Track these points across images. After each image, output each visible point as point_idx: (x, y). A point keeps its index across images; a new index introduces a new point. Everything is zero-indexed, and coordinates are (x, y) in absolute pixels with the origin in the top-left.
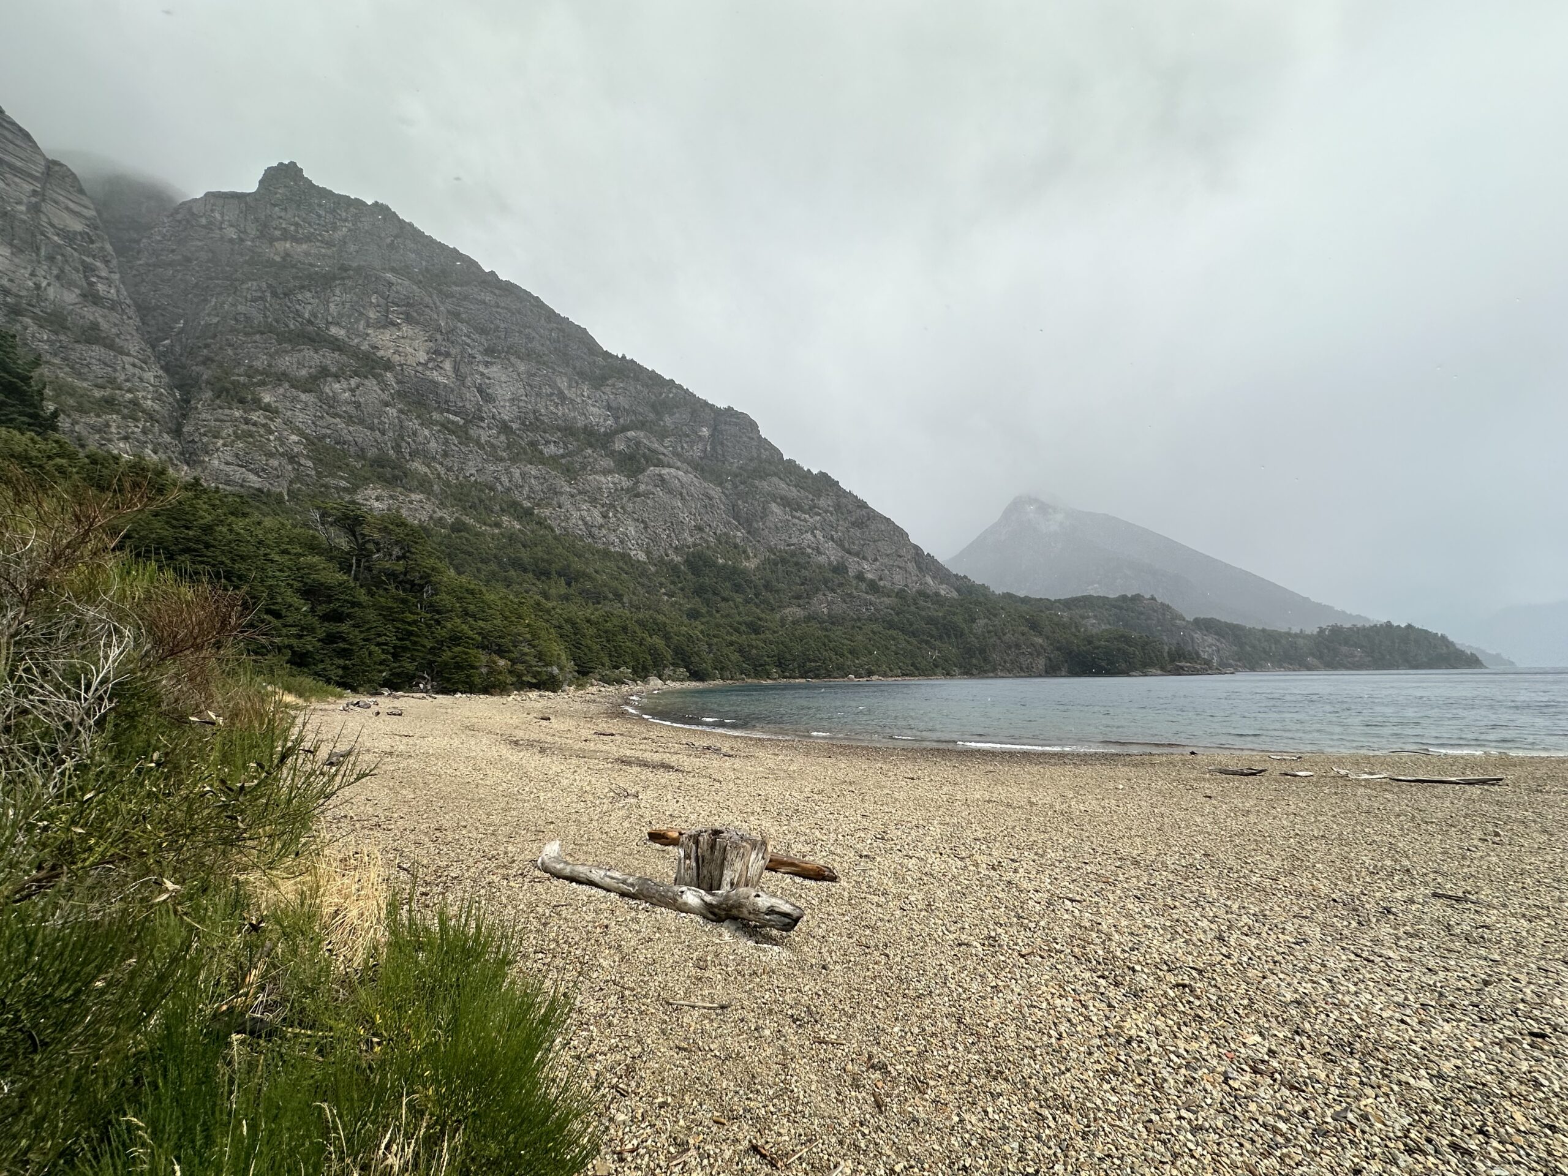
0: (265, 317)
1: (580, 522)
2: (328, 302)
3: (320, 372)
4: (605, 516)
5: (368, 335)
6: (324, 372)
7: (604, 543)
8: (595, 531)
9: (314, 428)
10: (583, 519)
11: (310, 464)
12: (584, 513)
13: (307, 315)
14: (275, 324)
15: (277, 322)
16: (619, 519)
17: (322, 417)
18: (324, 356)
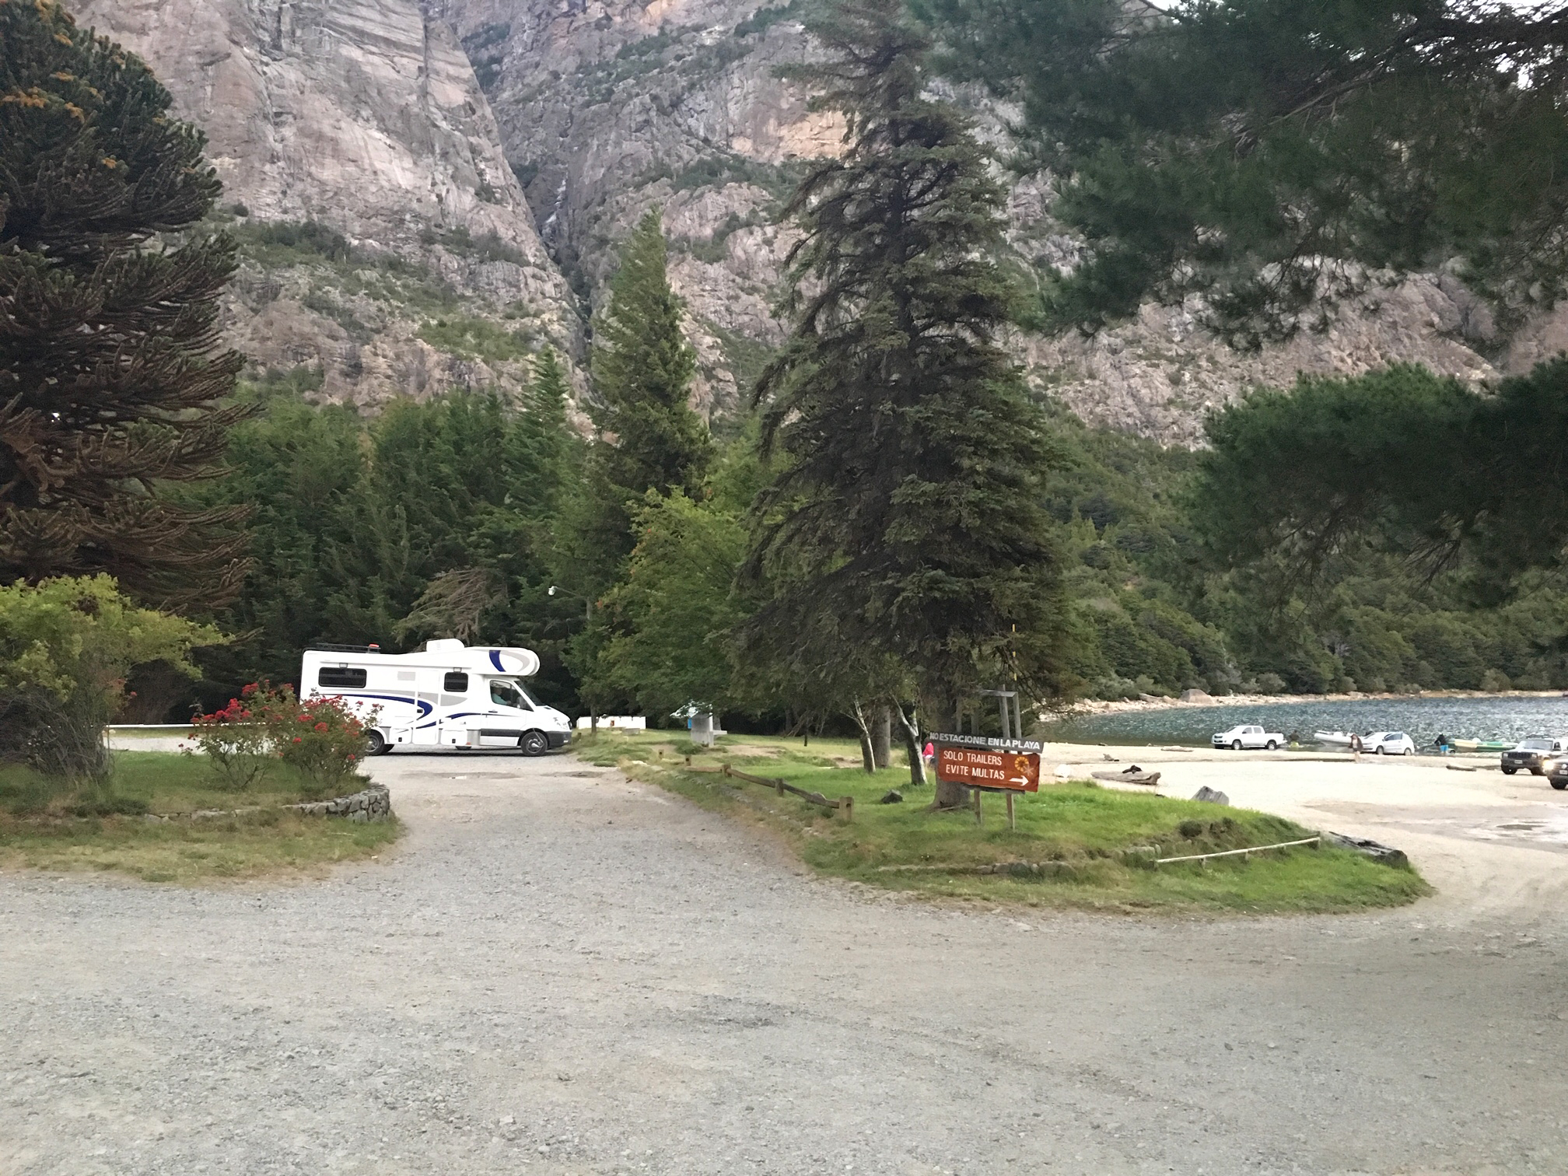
0: (655, 151)
1: (1129, 401)
2: (726, 101)
3: (728, 225)
4: (1175, 380)
5: (781, 139)
6: (732, 224)
7: (1175, 436)
8: (1158, 413)
9: (728, 319)
10: (1134, 395)
11: (730, 376)
12: (1135, 382)
13: (702, 133)
14: (667, 160)
15: (669, 155)
16: (1203, 385)
17: (737, 298)
18: (730, 196)
